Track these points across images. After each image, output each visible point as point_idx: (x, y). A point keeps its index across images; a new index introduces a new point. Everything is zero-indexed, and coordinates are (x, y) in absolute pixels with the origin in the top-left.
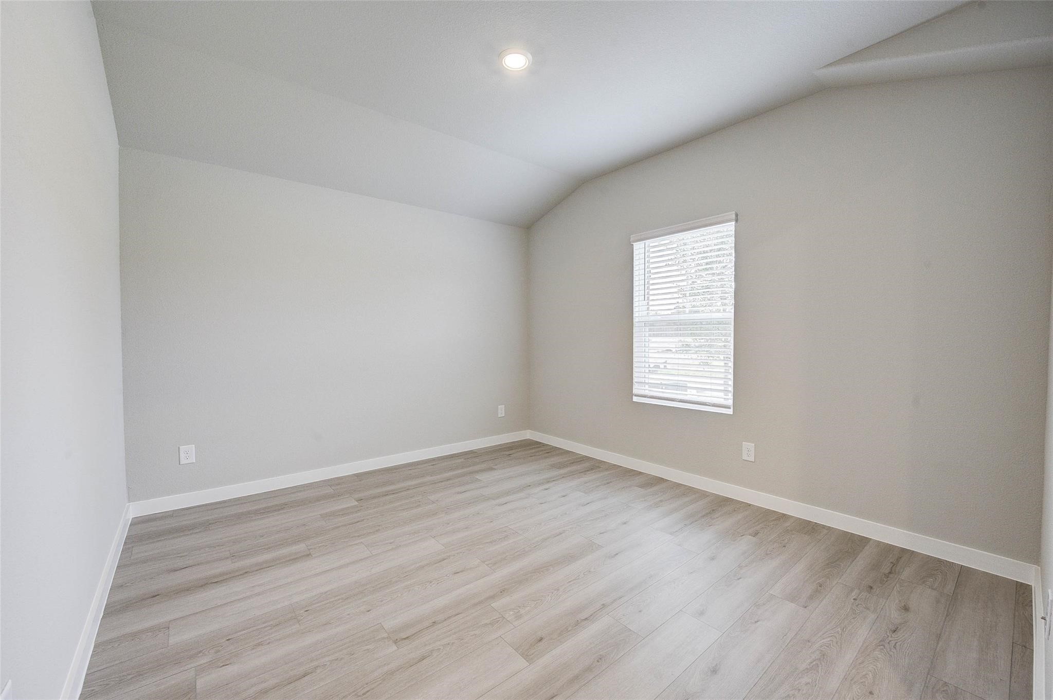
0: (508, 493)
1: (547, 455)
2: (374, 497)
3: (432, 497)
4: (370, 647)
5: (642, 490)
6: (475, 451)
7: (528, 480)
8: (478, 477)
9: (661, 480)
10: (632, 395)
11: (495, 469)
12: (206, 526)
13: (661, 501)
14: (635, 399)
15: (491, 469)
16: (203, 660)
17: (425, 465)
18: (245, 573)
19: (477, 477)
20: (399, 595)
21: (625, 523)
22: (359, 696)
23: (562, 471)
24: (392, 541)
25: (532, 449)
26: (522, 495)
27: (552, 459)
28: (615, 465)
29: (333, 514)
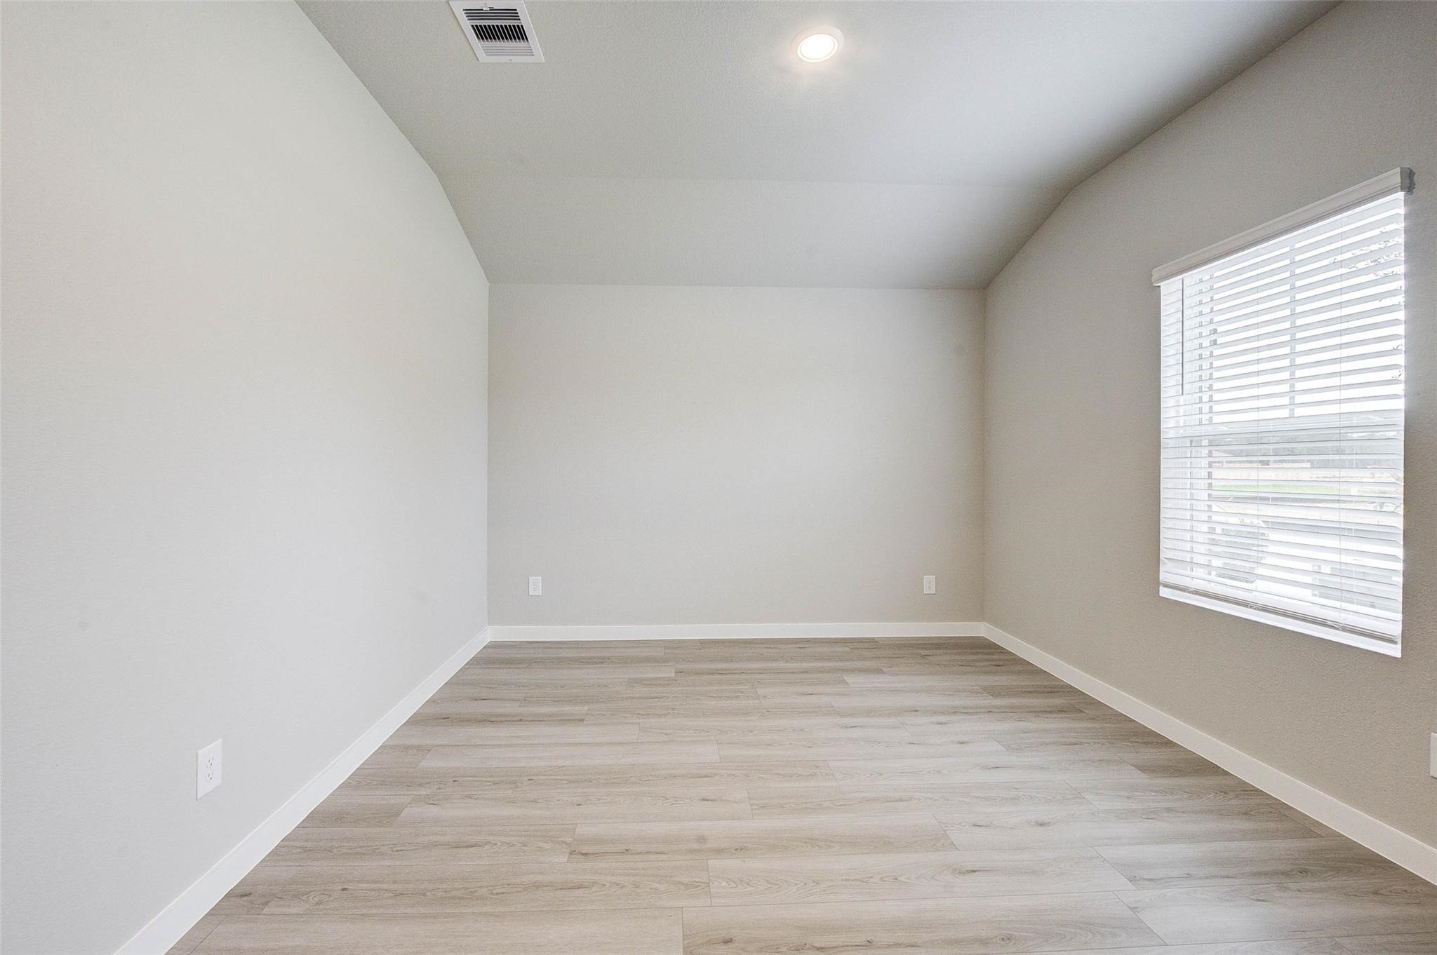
0: (870, 712)
1: (995, 668)
2: (698, 673)
3: (760, 691)
4: (546, 846)
5: (1143, 775)
6: (876, 640)
7: (925, 700)
8: (849, 679)
9: (1214, 770)
10: (1157, 583)
11: (883, 672)
12: (530, 663)
13: (1169, 810)
14: (1164, 592)
15: (879, 671)
16: (423, 792)
17: (791, 646)
18: (520, 720)
19: (845, 678)
20: (622, 800)
21: (1042, 825)
22: (492, 894)
23: (998, 702)
24: (670, 731)
25: (978, 653)
26: (892, 721)
27: (996, 678)
28: (1122, 715)
29: (641, 682)
